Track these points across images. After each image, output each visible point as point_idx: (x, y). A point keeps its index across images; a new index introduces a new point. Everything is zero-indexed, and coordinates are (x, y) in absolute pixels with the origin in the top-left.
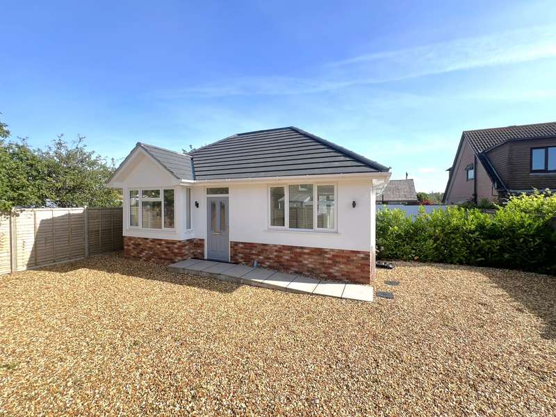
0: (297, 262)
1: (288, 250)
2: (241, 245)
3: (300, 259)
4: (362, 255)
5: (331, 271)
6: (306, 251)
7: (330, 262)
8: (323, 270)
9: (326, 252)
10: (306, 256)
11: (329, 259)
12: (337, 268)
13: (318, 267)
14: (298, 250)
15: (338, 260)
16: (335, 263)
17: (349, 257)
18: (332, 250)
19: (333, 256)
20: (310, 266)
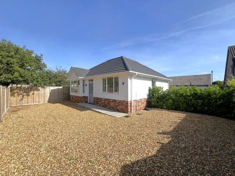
0: (109, 104)
1: (107, 100)
2: (96, 98)
3: (110, 103)
4: (126, 102)
5: (118, 108)
6: (111, 101)
7: (117, 105)
8: (116, 107)
9: (116, 101)
10: (111, 102)
11: (117, 103)
12: (119, 107)
13: (114, 106)
14: (109, 100)
15: (119, 104)
16: (119, 105)
17: (122, 103)
18: (118, 100)
19: (118, 102)
20: (112, 106)
